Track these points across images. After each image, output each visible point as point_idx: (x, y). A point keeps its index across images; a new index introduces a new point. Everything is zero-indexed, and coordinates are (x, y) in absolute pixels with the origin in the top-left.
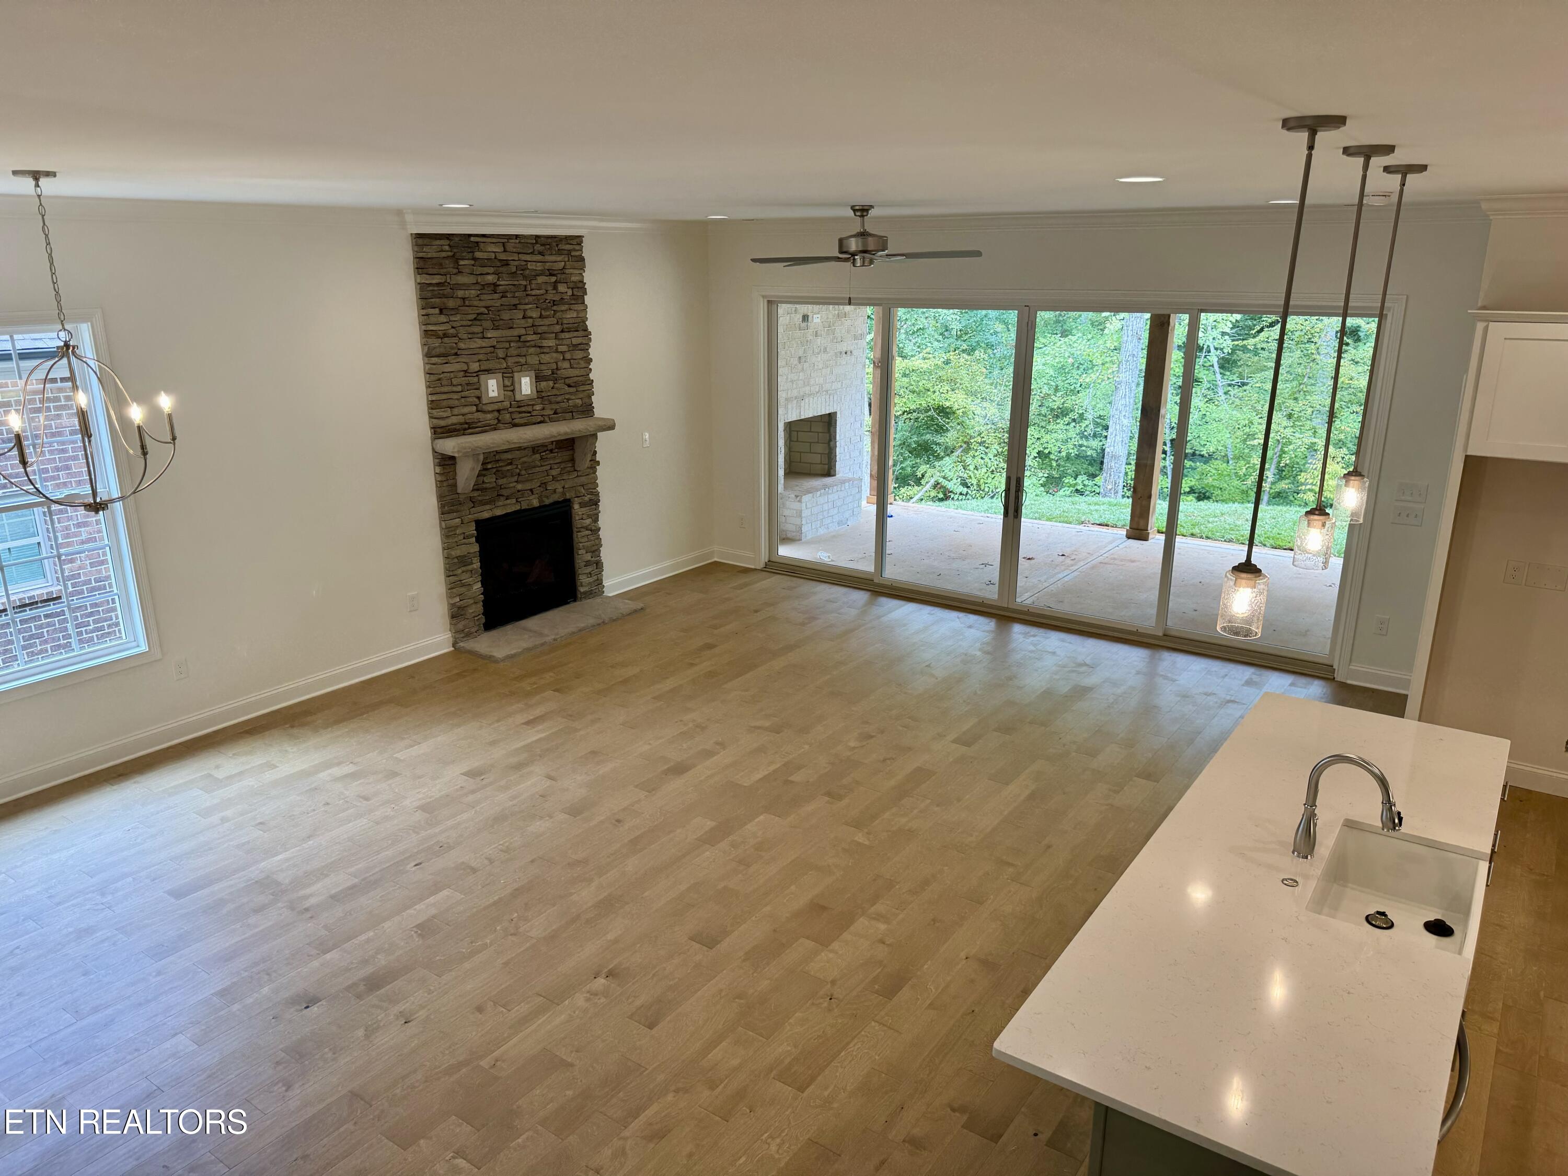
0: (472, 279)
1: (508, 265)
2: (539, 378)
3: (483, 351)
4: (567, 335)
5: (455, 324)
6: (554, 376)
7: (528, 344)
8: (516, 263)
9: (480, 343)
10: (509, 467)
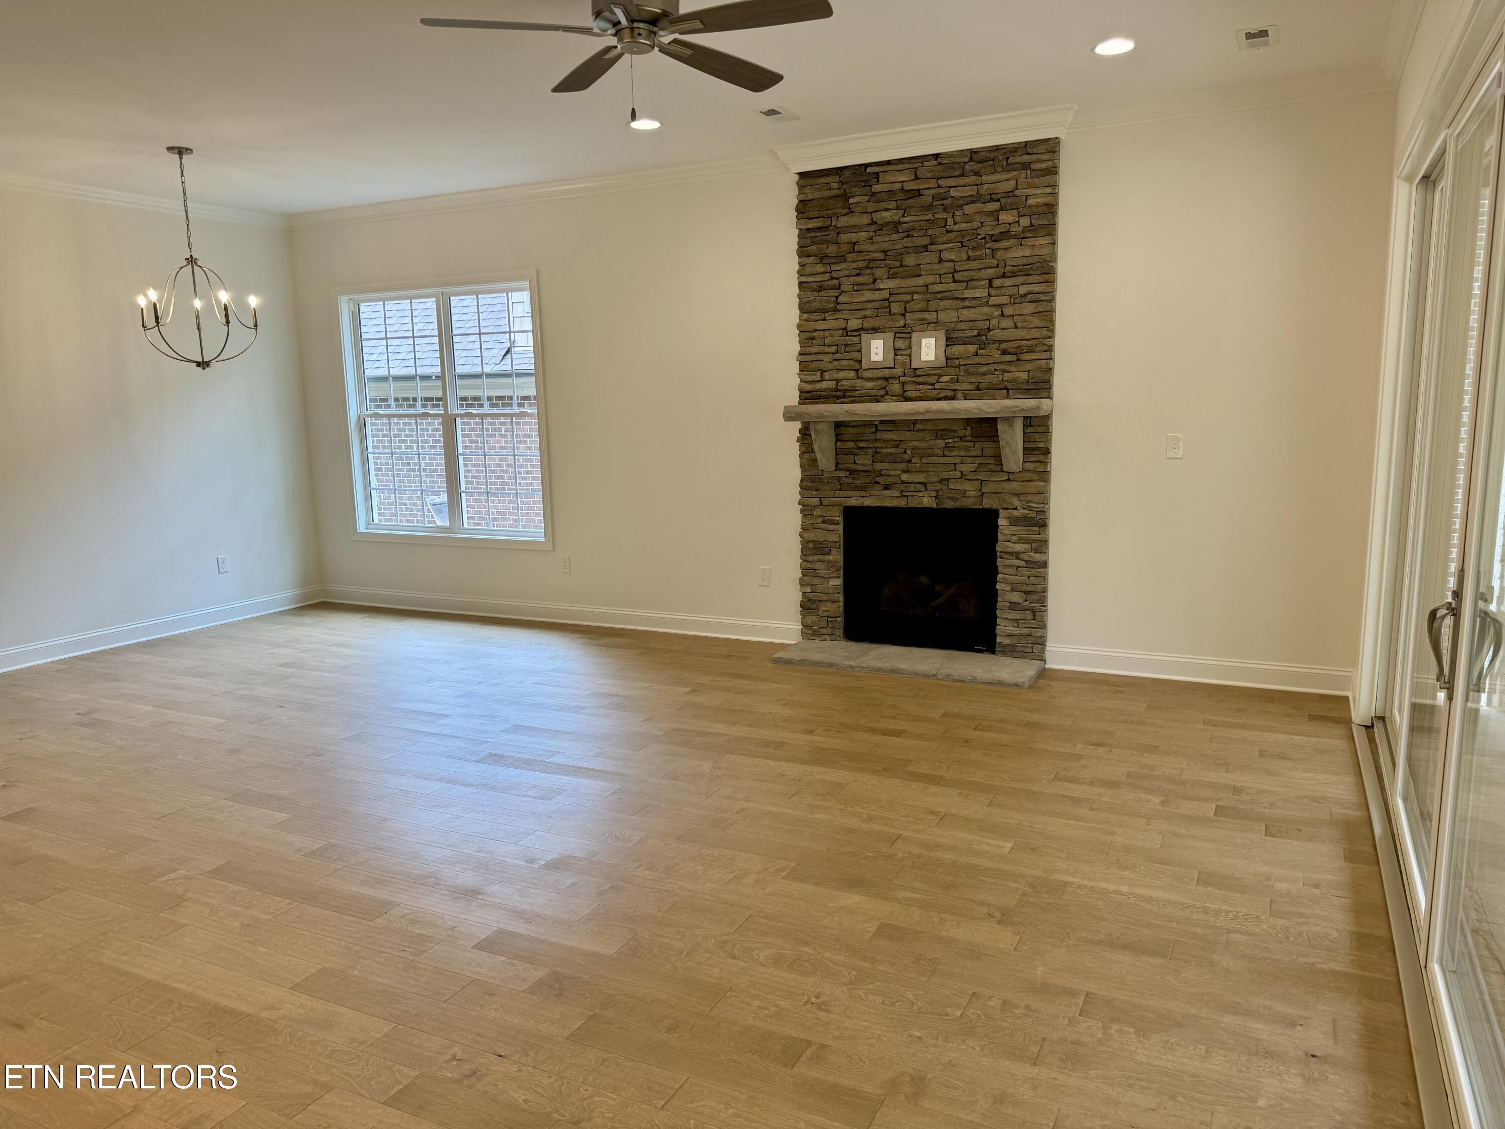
0: (866, 219)
1: (920, 195)
2: (950, 341)
3: (871, 305)
4: (1008, 282)
5: (834, 275)
6: (981, 338)
7: (939, 296)
8: (933, 192)
9: (868, 295)
10: (893, 450)
